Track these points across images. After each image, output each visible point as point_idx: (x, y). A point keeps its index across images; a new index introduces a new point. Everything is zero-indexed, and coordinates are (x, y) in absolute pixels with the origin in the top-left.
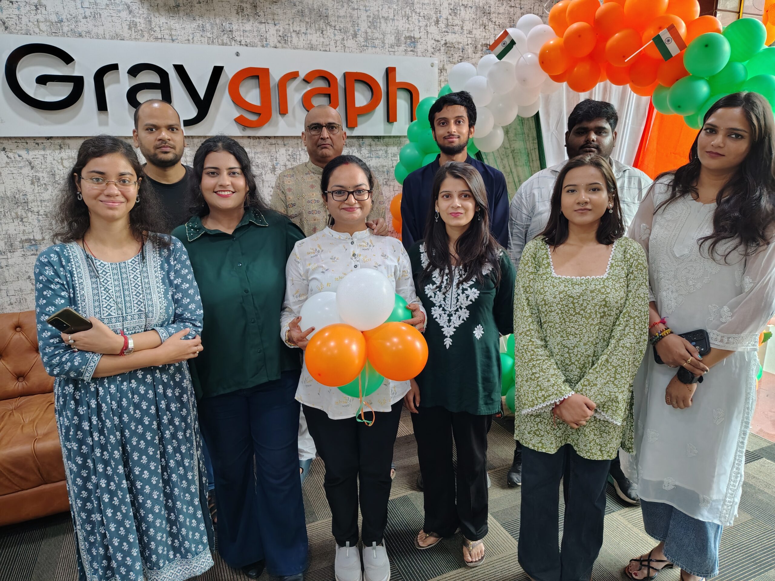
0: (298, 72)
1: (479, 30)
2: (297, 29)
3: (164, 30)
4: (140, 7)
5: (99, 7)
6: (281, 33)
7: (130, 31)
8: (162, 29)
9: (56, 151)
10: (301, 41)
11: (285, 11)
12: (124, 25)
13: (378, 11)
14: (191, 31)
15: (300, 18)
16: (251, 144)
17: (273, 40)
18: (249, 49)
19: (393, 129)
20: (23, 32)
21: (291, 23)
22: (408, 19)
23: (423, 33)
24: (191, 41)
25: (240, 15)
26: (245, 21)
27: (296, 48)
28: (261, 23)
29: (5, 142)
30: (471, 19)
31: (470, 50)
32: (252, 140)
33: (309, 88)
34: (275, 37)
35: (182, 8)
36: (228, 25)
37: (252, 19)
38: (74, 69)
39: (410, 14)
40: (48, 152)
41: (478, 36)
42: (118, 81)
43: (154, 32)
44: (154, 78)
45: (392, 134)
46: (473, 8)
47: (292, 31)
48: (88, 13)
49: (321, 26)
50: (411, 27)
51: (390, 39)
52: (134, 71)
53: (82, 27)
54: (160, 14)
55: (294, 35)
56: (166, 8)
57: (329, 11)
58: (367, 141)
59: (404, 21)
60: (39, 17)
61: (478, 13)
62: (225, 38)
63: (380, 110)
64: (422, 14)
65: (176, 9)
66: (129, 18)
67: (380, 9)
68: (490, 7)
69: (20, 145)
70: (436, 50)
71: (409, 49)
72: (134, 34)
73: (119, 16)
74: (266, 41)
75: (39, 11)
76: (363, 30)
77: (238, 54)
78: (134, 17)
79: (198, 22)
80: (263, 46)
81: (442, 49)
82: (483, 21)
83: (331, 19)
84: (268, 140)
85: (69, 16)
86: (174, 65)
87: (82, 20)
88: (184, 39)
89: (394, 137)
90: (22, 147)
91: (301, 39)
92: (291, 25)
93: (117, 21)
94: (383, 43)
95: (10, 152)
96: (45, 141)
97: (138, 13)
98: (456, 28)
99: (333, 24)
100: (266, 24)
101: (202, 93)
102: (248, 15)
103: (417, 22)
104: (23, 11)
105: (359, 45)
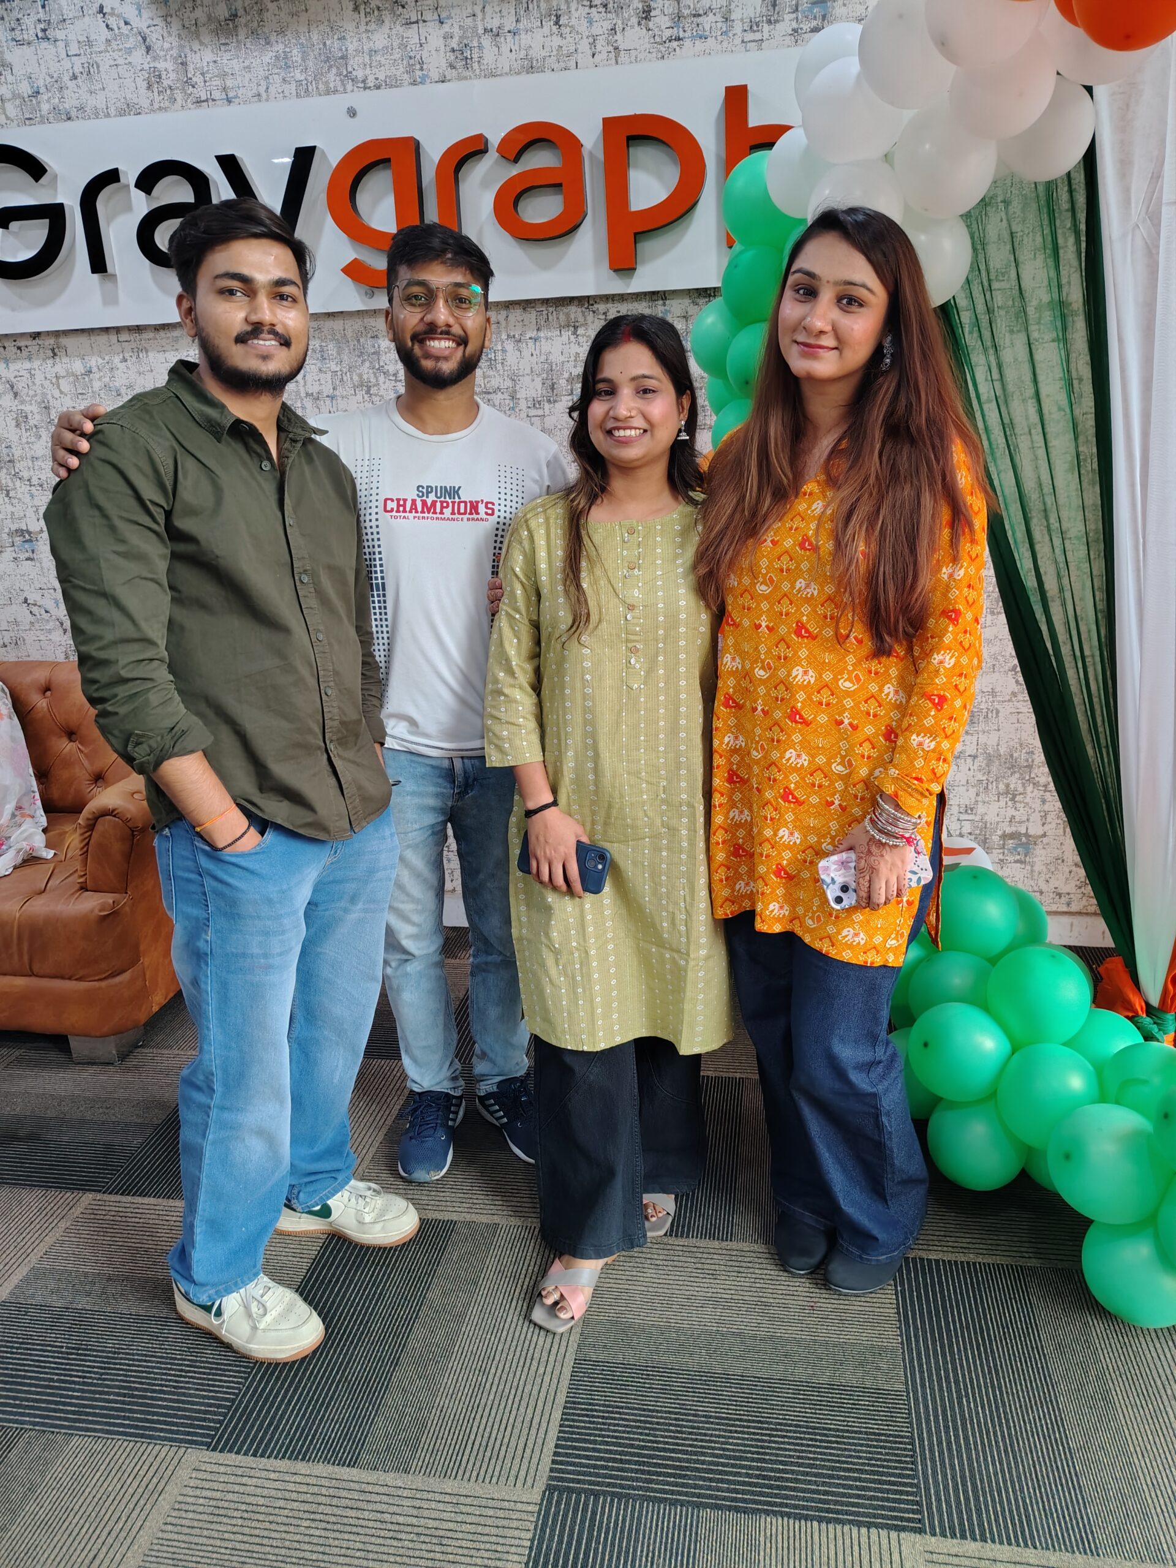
0: (485, 136)
2: (494, 23)
3: (210, 80)
4: (165, 35)
5: (95, 49)
6: (454, 43)
7: (150, 94)
8: (208, 77)
9: (47, 361)
10: (504, 55)
12: (139, 81)
14: (262, 73)
17: (436, 60)
18: (383, 94)
21: (478, 10)
24: (264, 95)
25: (362, 13)
26: (373, 26)
27: (492, 75)
28: (409, 23)
33: (509, 176)
34: (442, 53)
35: (243, 20)
36: (336, 45)
37: (387, 17)
38: (56, 190)
42: (129, 207)
43: (193, 87)
44: (184, 193)
47: (481, 31)
48: (78, 69)
52: (148, 179)
53: (70, 103)
54: (201, 43)
55: (486, 41)
56: (213, 27)
58: (676, 306)
60: (5, 91)
62: (332, 78)
63: (708, 212)
65: (231, 25)
66: (147, 63)
71: (806, 26)
72: (157, 98)
73: (130, 63)
74: (422, 69)
75: (3, 79)
77: (352, 113)
78: (155, 59)
79: (276, 47)
80: (414, 83)
85: (48, 80)
86: (220, 157)
87: (69, 84)
88: (250, 94)
91: (505, 49)
92: (480, 15)
93: (127, 75)
94: (727, 19)
96: (30, 342)
97: (162, 49)
100: (421, 24)
105: (658, 39)
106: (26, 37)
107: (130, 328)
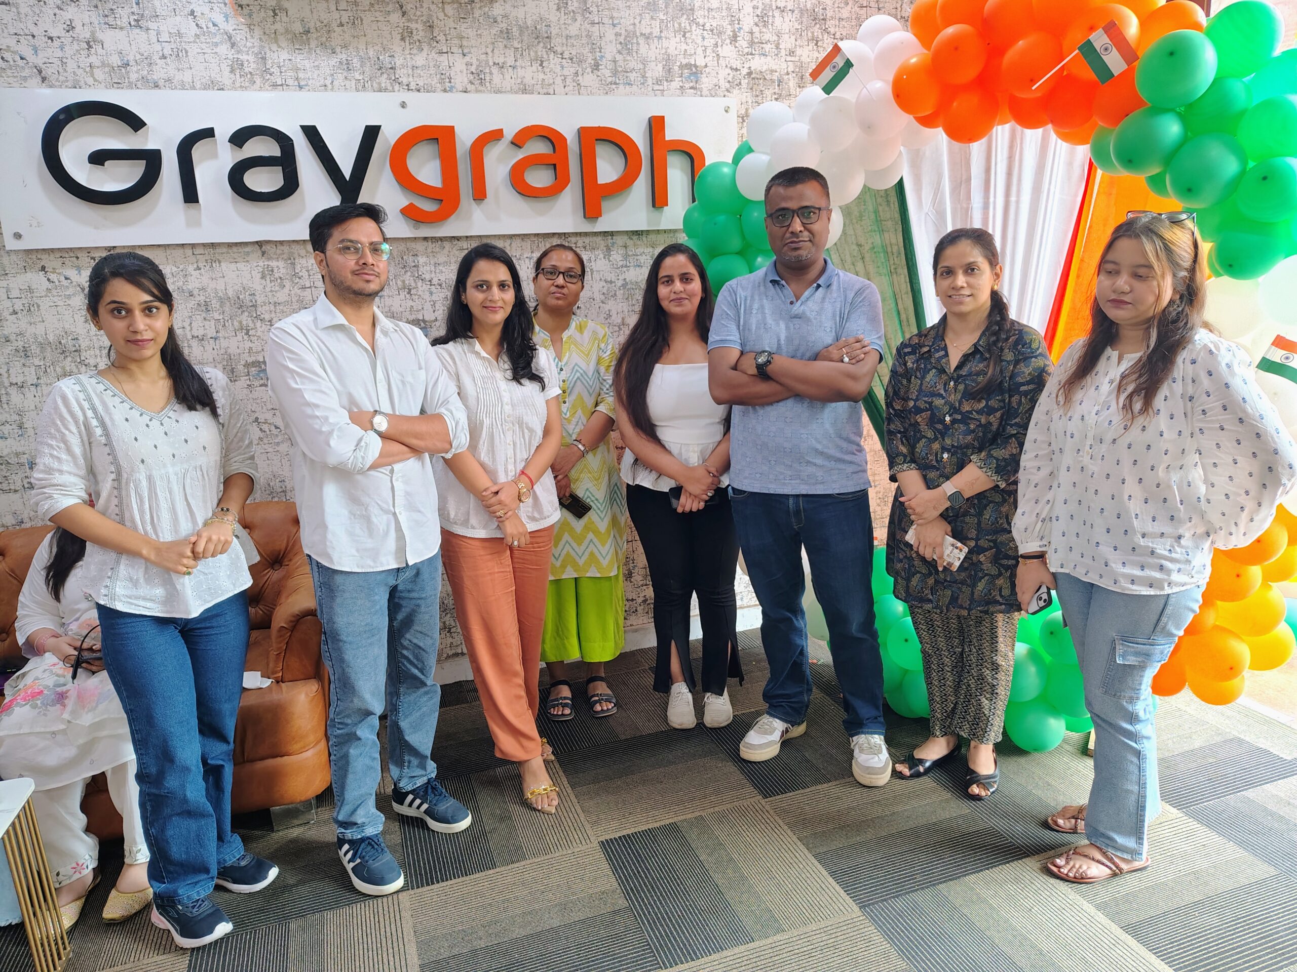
0: (502, 130)
1: (806, 49)
2: (501, 60)
3: (285, 71)
4: (248, 37)
5: (184, 39)
6: (473, 69)
7: (232, 76)
8: (283, 69)
10: (508, 80)
11: (479, 32)
12: (224, 66)
13: (634, 24)
14: (328, 72)
15: (505, 42)
16: (429, 250)
17: (461, 79)
18: (422, 95)
19: (663, 218)
20: (69, 84)
21: (489, 51)
22: (684, 36)
23: (711, 58)
24: (330, 87)
25: (407, 41)
26: (415, 51)
27: (498, 91)
28: (441, 53)
29: (44, 257)
30: (793, 30)
31: (792, 83)
32: (430, 243)
33: (521, 157)
34: (465, 75)
35: (314, 36)
36: (388, 59)
37: (426, 47)
38: (147, 139)
39: (688, 28)
41: (805, 59)
42: (215, 155)
43: (271, 75)
44: (272, 149)
45: (662, 227)
46: (796, 12)
47: (491, 63)
48: (167, 52)
49: (540, 54)
50: (690, 49)
51: (656, 70)
52: (240, 138)
53: (159, 73)
54: (279, 47)
55: (495, 70)
56: (290, 36)
57: (552, 29)
58: (620, 240)
59: (678, 39)
60: (93, 59)
61: (804, 20)
62: (383, 80)
63: (641, 186)
64: (708, 27)
65: (304, 37)
66: (231, 54)
67: (637, 21)
68: (825, 9)
69: (67, 261)
70: (735, 84)
71: (687, 85)
72: (239, 80)
73: (216, 53)
74: (450, 82)
75: (93, 51)
76: (609, 56)
77: (403, 105)
78: (238, 52)
79: (340, 56)
80: (445, 91)
81: (744, 82)
82: (813, 33)
83: (556, 42)
84: (456, 242)
85: (138, 57)
86: (301, 126)
87: (158, 61)
88: (318, 84)
89: (665, 231)
90: (70, 264)
91: (507, 76)
92: (490, 54)
93: (213, 61)
94: (643, 77)
95: (53, 273)
97: (245, 46)
98: (767, 47)
99: (559, 49)
100: (450, 54)
101: (347, 170)
102: (419, 41)
103: (699, 41)
104: (69, 51)
105: (603, 82)
106: (119, 23)
107: (204, 245)
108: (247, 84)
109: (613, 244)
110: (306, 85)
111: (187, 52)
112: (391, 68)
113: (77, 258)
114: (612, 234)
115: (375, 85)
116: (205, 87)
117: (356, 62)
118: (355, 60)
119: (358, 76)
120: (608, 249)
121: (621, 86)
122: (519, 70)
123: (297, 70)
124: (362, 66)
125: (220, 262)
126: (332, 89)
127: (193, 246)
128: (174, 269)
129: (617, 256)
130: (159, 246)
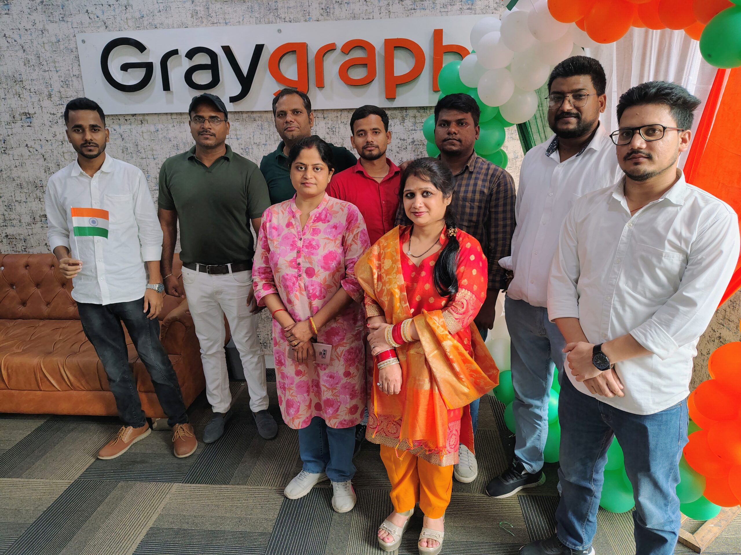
0: (335, 44)
6: (323, 6)
7: (192, 19)
8: (218, 14)
9: (139, 126)
10: (343, 12)
12: (188, 14)
14: (241, 13)
17: (315, 13)
18: (293, 24)
20: (117, 29)
24: (241, 22)
27: (338, 19)
33: (347, 60)
34: (318, 10)
36: (274, 4)
40: (133, 126)
42: (180, 65)
43: (211, 17)
44: (206, 60)
48: (161, 8)
52: (191, 54)
53: (157, 21)
55: (336, 6)
58: (411, 113)
60: (128, 15)
62: (271, 17)
63: (425, 77)
69: (115, 121)
71: (465, 7)
72: (195, 21)
75: (128, 11)
77: (280, 31)
79: (248, 4)
80: (306, 21)
85: (148, 12)
86: (223, 46)
87: (157, 14)
88: (235, 21)
90: (117, 123)
91: (344, 9)
93: (183, 11)
94: (434, 3)
96: (131, 118)
104: (118, 11)
105: (406, 9)
107: (177, 114)
108: (199, 23)
109: (407, 115)
110: (229, 22)
111: (170, 8)
112: (276, 9)
113: (119, 119)
114: (406, 109)
115: (266, 20)
116: (179, 27)
117: (256, 7)
118: (256, 6)
119: (257, 15)
120: (403, 119)
121: (418, 11)
122: (351, 5)
123: (225, 13)
124: (259, 9)
125: (184, 123)
126: (243, 24)
127: (171, 114)
128: (162, 126)
129: (409, 123)
130: (156, 114)
